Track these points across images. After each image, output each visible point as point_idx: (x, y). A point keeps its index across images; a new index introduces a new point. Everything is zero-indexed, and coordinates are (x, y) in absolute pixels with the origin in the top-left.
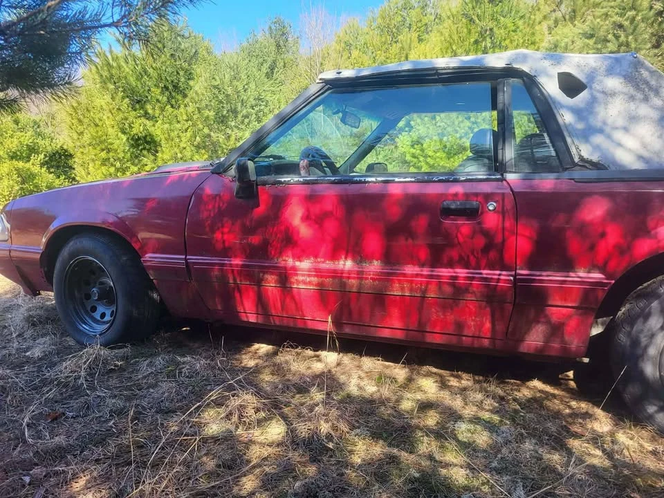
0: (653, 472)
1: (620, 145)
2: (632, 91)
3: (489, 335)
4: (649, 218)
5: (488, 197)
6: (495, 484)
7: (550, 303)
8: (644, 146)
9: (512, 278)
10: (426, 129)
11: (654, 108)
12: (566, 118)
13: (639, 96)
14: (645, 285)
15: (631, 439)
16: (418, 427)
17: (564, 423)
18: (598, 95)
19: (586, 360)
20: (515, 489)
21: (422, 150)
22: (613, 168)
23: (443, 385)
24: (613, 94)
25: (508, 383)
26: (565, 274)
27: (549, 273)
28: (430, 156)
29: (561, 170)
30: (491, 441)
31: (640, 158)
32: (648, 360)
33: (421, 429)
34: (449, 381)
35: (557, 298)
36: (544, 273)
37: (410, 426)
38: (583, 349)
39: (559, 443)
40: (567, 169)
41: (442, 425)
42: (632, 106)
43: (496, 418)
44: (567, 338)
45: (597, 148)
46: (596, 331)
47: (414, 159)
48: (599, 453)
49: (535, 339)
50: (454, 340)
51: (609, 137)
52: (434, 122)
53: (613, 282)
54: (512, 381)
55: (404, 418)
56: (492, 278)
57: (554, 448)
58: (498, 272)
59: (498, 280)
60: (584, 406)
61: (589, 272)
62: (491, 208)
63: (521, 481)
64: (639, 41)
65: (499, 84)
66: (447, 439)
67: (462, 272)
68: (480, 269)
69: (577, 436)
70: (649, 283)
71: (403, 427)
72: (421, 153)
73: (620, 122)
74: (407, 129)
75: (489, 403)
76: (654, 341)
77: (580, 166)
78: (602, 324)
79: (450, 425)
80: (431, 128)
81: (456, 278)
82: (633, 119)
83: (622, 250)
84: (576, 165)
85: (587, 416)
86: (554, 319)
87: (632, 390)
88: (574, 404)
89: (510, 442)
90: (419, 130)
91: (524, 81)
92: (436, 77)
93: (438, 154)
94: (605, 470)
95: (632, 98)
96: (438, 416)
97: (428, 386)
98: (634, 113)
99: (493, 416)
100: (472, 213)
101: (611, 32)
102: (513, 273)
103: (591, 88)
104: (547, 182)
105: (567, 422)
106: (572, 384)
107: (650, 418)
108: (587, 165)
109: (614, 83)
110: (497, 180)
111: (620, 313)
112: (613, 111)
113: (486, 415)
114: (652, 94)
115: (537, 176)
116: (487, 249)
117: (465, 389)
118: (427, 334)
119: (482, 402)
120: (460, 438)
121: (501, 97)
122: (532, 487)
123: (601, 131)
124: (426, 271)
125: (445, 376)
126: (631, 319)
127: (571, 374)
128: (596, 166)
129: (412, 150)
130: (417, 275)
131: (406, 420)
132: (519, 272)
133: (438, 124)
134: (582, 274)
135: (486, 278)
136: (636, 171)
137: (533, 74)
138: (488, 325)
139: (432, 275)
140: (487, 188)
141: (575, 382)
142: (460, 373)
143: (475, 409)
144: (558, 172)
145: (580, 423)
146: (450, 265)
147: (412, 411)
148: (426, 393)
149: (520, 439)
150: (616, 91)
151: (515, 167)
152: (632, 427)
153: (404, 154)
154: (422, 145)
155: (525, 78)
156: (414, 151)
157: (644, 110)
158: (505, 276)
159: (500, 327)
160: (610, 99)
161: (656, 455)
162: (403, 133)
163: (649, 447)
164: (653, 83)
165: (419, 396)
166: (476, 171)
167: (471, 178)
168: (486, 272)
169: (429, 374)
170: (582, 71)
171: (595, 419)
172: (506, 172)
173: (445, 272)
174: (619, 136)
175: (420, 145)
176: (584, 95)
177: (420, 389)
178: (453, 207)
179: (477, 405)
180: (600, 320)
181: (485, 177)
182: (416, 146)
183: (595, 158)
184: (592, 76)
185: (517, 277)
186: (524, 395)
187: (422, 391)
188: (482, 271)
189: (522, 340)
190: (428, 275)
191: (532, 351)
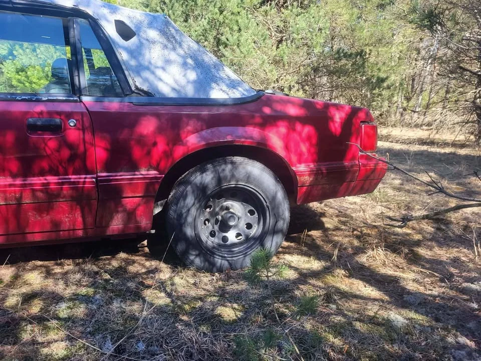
0: (194, 297)
1: (160, 80)
2: (165, 42)
3: (82, 227)
4: (181, 132)
5: (69, 115)
6: (89, 345)
7: (124, 196)
8: (176, 81)
9: (94, 180)
10: (28, 59)
11: (179, 55)
12: (123, 56)
13: (170, 46)
14: (183, 176)
15: (182, 279)
16: (22, 319)
17: (141, 280)
18: (144, 42)
19: (153, 231)
20: (105, 344)
21: (27, 77)
22: (158, 96)
23: (48, 274)
24: (154, 42)
25: (101, 259)
26: (133, 173)
27: (121, 174)
28: (35, 83)
29: (123, 96)
30: (87, 311)
31: (174, 89)
32: (188, 225)
33: (25, 320)
34: (53, 270)
35: (129, 191)
36: (119, 174)
37: (13, 319)
38: (150, 225)
39: (137, 296)
40: (127, 95)
41: (44, 310)
42: (166, 52)
43: (91, 291)
44: (138, 219)
45: (146, 80)
46: (157, 211)
47: (20, 85)
48: (163, 294)
49: (116, 224)
50: (53, 235)
51: (153, 73)
52: (35, 54)
53: (164, 176)
54: (104, 257)
55: (8, 314)
56: (78, 182)
57: (134, 301)
58: (84, 176)
59: (84, 183)
60: (154, 264)
61: (148, 170)
62: (72, 124)
63: (110, 335)
64: (176, 15)
65: (69, 21)
66: (49, 321)
67: (52, 179)
68: (68, 175)
69: (149, 287)
70: (185, 174)
71: (7, 322)
72: (26, 79)
73: (160, 63)
74: (10, 57)
75: (86, 280)
76: (190, 212)
77: (136, 93)
78: (161, 206)
79: (52, 308)
80: (33, 58)
81: (48, 184)
82: (168, 62)
83: (168, 154)
84: (133, 92)
85: (156, 270)
86: (129, 207)
87: (181, 247)
88: (148, 264)
89: (102, 306)
90: (22, 59)
91: (89, 21)
92: (11, 5)
93: (42, 81)
94: (167, 306)
95: (165, 47)
96: (42, 303)
97: (34, 279)
98: (168, 58)
99: (89, 289)
100: (56, 129)
101: (159, 5)
102: (95, 176)
103: (139, 35)
104: (114, 104)
105: (142, 278)
106: (147, 250)
107: (192, 262)
108: (140, 93)
109: (153, 34)
110: (75, 101)
111: (170, 196)
112: (155, 54)
113: (83, 291)
114: (178, 46)
115: (106, 100)
116: (72, 158)
117: (66, 273)
118: (28, 235)
119: (80, 280)
120: (61, 316)
121: (72, 32)
122: (118, 337)
123: (148, 68)
124: (18, 182)
125: (49, 266)
126: (177, 200)
127: (145, 242)
128: (147, 94)
129: (17, 77)
130: (10, 185)
131: (10, 316)
132: (99, 174)
133: (39, 56)
134: (144, 172)
135: (74, 182)
136: (171, 99)
137: (96, 17)
138: (80, 219)
139: (25, 184)
140: (67, 108)
141: (148, 248)
142: (62, 260)
143: (74, 287)
144: (121, 97)
145: (152, 277)
146: (42, 173)
147: (17, 305)
148: (30, 284)
149: (110, 301)
150: (156, 40)
151: (89, 91)
152: (182, 271)
153: (9, 79)
154: (27, 73)
155: (90, 20)
156: (20, 77)
157: (173, 56)
158: (89, 179)
159: (90, 220)
160: (152, 46)
161: (195, 285)
162: (7, 61)
163: (192, 281)
164: (177, 37)
165: (25, 290)
166: (57, 93)
167: (52, 98)
168: (73, 178)
169: (35, 268)
170: (132, 21)
171: (160, 271)
172: (82, 95)
173: (37, 180)
174: (159, 72)
175: (24, 73)
176: (134, 40)
177: (26, 283)
178: (39, 123)
179: (76, 284)
180: (159, 203)
181: (64, 98)
182: (20, 73)
183: (145, 88)
184: (139, 26)
185: (99, 178)
186: (113, 266)
187: (27, 284)
188: (70, 177)
189: (107, 226)
190: (22, 184)
191: (116, 233)
